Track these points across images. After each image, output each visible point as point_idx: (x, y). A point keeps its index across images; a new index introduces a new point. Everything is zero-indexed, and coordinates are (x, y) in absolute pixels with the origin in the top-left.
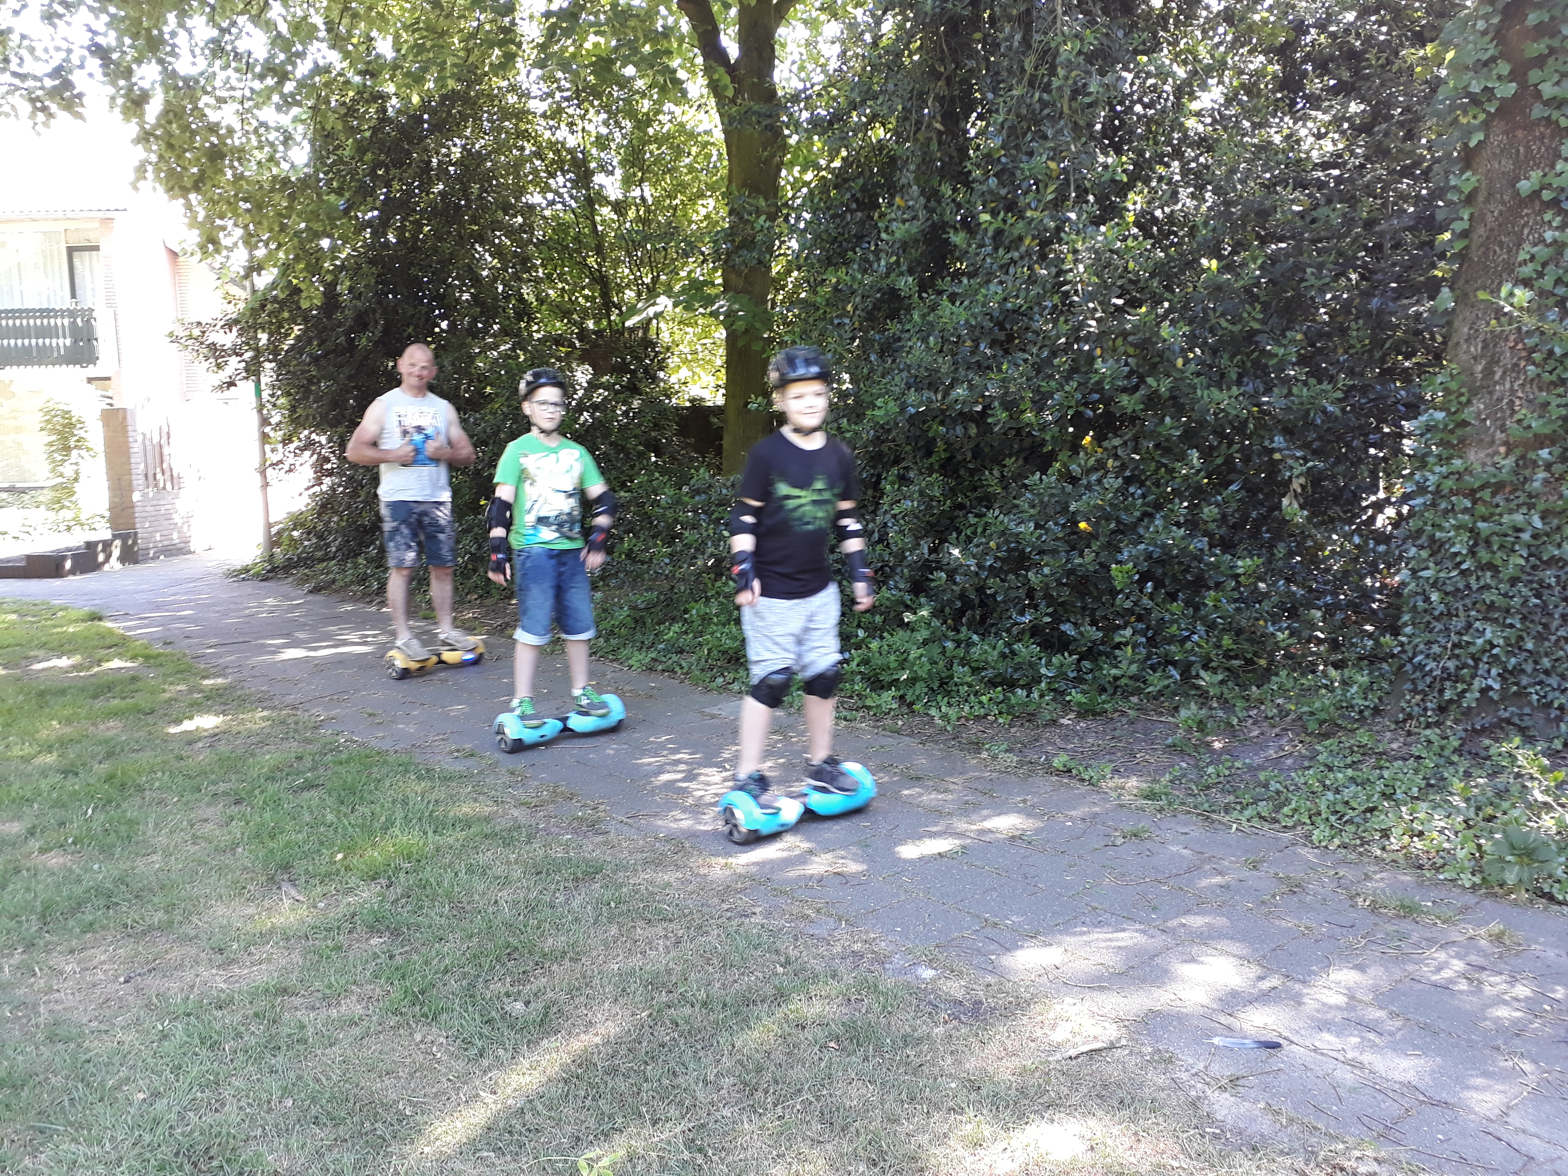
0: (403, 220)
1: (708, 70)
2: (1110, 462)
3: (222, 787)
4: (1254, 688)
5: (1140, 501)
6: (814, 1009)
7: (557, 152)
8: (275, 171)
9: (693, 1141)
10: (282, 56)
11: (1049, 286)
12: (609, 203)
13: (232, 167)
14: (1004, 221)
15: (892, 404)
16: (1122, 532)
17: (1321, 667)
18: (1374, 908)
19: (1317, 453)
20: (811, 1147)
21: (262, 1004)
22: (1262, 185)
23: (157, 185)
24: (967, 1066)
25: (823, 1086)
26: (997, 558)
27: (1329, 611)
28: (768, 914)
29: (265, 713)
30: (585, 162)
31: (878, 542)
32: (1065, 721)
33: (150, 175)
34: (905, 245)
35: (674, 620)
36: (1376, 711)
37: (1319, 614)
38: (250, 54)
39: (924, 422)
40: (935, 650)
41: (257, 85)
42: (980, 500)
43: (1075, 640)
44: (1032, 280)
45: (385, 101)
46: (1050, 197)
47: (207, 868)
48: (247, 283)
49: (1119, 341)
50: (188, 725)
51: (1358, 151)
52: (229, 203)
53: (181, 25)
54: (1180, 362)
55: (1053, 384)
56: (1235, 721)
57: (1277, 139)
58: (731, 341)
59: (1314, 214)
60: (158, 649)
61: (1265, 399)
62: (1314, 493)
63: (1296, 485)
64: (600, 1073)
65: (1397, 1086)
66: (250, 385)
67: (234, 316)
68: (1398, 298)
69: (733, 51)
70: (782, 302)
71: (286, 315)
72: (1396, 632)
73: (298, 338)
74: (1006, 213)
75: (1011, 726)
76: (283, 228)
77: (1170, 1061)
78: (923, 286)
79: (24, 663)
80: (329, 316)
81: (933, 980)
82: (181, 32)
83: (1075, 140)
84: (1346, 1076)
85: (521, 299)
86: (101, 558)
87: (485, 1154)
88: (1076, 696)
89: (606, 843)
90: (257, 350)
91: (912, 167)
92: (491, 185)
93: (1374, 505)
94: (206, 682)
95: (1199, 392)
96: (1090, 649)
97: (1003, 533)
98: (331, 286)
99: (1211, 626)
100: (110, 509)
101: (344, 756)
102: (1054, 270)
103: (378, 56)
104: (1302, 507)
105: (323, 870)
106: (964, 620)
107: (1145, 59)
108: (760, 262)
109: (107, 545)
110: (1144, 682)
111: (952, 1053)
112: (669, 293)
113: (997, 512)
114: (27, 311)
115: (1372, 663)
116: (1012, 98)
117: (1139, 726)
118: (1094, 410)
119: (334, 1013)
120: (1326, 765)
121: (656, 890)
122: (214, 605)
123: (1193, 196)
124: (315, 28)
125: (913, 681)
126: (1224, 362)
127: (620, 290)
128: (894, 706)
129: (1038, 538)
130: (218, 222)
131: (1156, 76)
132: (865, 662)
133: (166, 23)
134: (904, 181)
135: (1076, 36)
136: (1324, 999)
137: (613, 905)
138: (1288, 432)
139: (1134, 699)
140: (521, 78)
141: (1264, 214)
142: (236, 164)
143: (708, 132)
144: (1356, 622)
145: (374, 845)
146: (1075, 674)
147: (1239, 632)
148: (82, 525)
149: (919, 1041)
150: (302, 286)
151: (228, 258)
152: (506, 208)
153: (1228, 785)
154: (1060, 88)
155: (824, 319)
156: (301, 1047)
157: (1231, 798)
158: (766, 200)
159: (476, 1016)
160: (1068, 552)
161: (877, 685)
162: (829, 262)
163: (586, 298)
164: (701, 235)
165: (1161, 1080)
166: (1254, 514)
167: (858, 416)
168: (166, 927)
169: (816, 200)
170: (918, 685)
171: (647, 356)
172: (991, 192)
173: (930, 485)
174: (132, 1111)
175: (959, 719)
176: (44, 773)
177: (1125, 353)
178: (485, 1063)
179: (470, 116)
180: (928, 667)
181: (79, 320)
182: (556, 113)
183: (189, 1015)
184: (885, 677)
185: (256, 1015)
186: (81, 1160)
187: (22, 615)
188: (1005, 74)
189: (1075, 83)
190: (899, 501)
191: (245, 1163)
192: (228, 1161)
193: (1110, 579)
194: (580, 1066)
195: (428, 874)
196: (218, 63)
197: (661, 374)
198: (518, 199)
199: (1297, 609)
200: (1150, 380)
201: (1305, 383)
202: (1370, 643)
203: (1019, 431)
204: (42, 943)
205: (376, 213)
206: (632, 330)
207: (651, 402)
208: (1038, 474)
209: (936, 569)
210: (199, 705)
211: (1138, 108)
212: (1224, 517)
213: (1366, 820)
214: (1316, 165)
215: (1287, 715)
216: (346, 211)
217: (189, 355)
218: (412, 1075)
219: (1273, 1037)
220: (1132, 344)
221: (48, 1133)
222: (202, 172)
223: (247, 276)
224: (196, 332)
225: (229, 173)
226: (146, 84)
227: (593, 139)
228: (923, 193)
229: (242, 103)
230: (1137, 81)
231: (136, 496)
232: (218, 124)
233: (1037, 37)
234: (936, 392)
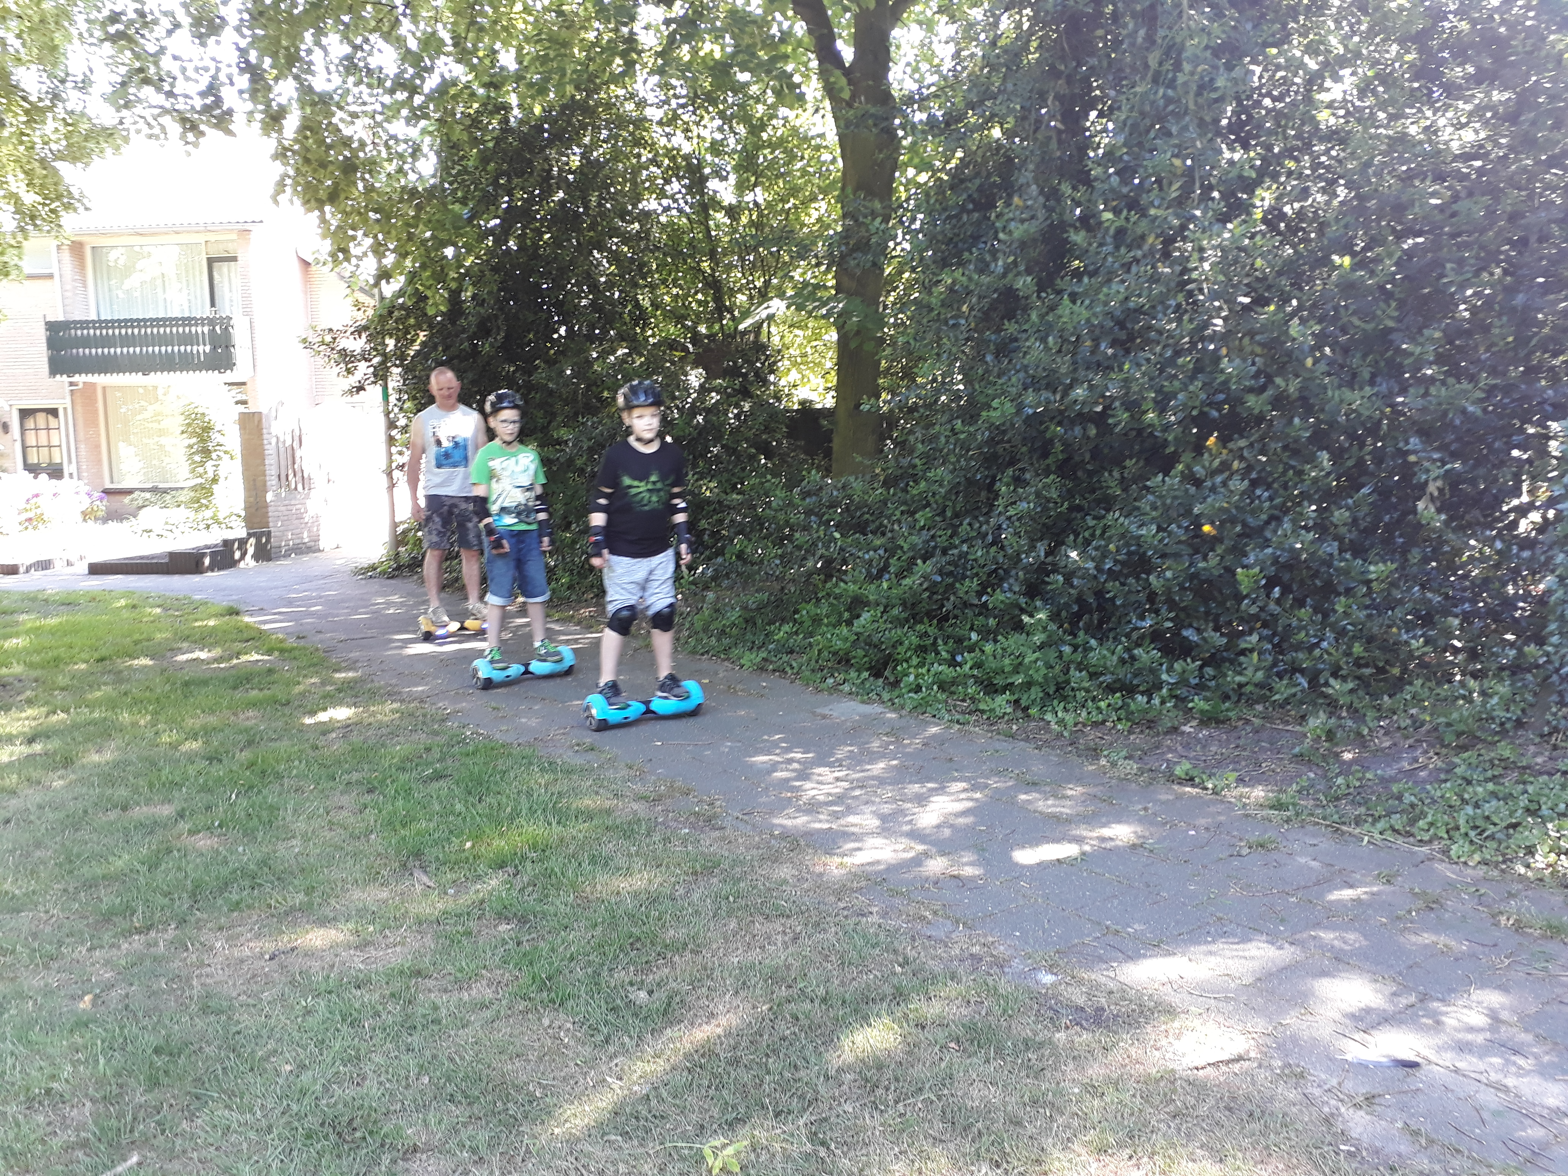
0: (524, 228)
1: (823, 74)
2: (1236, 465)
3: (355, 776)
4: (1386, 698)
5: (1267, 504)
6: (933, 1009)
7: (673, 159)
8: (403, 182)
9: (815, 1134)
10: (411, 71)
11: (1173, 284)
12: (723, 208)
13: (363, 179)
14: (1127, 219)
15: (1009, 404)
16: (1248, 536)
17: (1458, 678)
18: (1519, 927)
19: (1455, 456)
20: (934, 1145)
21: (397, 985)
22: (1399, 178)
23: (295, 198)
24: (1090, 1072)
25: (944, 1085)
26: (1116, 562)
27: (1466, 618)
28: (884, 915)
29: (395, 705)
30: (700, 167)
31: (992, 544)
32: (1187, 729)
33: (288, 189)
34: (1023, 245)
35: (783, 620)
36: (1519, 724)
37: (1456, 622)
38: (381, 69)
39: (1041, 423)
40: (1052, 654)
41: (387, 99)
42: (1098, 502)
43: (1197, 645)
44: (1155, 278)
45: (507, 112)
46: (1174, 195)
47: (343, 854)
48: (376, 291)
49: (1246, 341)
50: (323, 716)
51: (1503, 141)
52: (360, 214)
53: (318, 43)
54: (1309, 362)
55: (1176, 383)
56: (1366, 732)
57: (1413, 130)
58: (843, 344)
59: (1455, 207)
60: (291, 642)
61: (1400, 399)
62: (1452, 496)
63: (1432, 488)
64: (723, 1064)
65: (1545, 1113)
66: (378, 389)
67: (363, 323)
68: (1546, 293)
69: (847, 53)
70: (894, 304)
71: (412, 321)
72: (1541, 642)
73: (423, 344)
74: (1129, 211)
75: (1130, 732)
76: (410, 237)
77: (1302, 1076)
78: (1041, 287)
79: (169, 654)
80: (453, 322)
81: (1054, 985)
82: (316, 49)
83: (1201, 136)
84: (1489, 1098)
85: (637, 305)
86: (237, 555)
87: (613, 1138)
88: (1198, 703)
89: (723, 839)
90: (384, 355)
91: (1031, 167)
92: (609, 193)
93: (1514, 509)
94: (337, 675)
95: (1330, 393)
96: (1213, 655)
97: (1123, 536)
98: (455, 295)
99: (1341, 633)
100: (246, 509)
101: (471, 749)
102: (1178, 269)
103: (502, 68)
104: (1439, 511)
105: (453, 857)
106: (1081, 624)
107: (1274, 51)
108: (874, 264)
109: (243, 543)
110: (1271, 690)
111: (1074, 1058)
112: (781, 295)
113: (1117, 514)
114: (171, 319)
115: (1514, 674)
116: (1135, 94)
117: (1265, 735)
118: (1220, 410)
119: (465, 996)
120: (1464, 778)
121: (773, 886)
122: (343, 601)
123: (1323, 191)
124: (442, 43)
125: (1028, 685)
126: (1356, 361)
127: (732, 293)
128: (1009, 710)
129: (1160, 541)
130: (350, 233)
131: (1286, 68)
132: (978, 665)
133: (302, 41)
134: (1022, 180)
135: (1203, 30)
136: (1466, 1019)
137: (731, 899)
138: (1425, 433)
139: (1259, 708)
140: (638, 86)
141: (1399, 209)
142: (367, 176)
143: (822, 136)
144: (1495, 631)
145: (501, 835)
146: (1197, 681)
147: (1370, 640)
148: (220, 523)
149: (1041, 1045)
150: (429, 293)
151: (357, 266)
152: (623, 214)
153: (1358, 797)
154: (1185, 84)
155: (938, 320)
156: (436, 1028)
157: (1362, 810)
158: (881, 202)
159: (603, 1003)
160: (1191, 555)
161: (991, 689)
162: (943, 263)
163: (699, 302)
164: (814, 238)
165: (1292, 1095)
166: (1387, 518)
167: (972, 417)
168: (306, 909)
169: (932, 201)
170: (1033, 689)
171: (758, 360)
172: (1112, 190)
173: (1047, 486)
174: (281, 1081)
175: (1076, 725)
176: (191, 758)
177: (1252, 352)
178: (611, 1049)
179: (588, 124)
180: (1044, 671)
181: (218, 328)
182: (672, 120)
183: (330, 992)
184: (999, 681)
185: (393, 995)
186: (235, 1125)
187: (166, 610)
188: (1128, 70)
189: (1202, 78)
190: (1015, 503)
191: (386, 1136)
192: (371, 1133)
193: (1235, 583)
194: (703, 1056)
195: (555, 863)
196: (351, 80)
197: (772, 378)
198: (635, 206)
199: (1432, 617)
200: (1278, 381)
201: (1443, 383)
202: (1513, 653)
203: (1140, 432)
204: (193, 919)
205: (498, 221)
206: (745, 332)
207: (760, 405)
208: (1160, 477)
209: (1053, 571)
210: (332, 697)
211: (1267, 102)
212: (1355, 521)
213: (1509, 837)
214: (1456, 156)
215: (1422, 725)
216: (470, 220)
217: (321, 361)
218: (541, 1059)
219: (1411, 1057)
220: (1260, 344)
221: (204, 1099)
222: (336, 185)
223: (377, 284)
224: (328, 339)
225: (360, 186)
226: (283, 100)
227: (707, 145)
228: (1042, 192)
229: (373, 117)
230: (1266, 75)
231: (270, 497)
232: (351, 138)
233: (1161, 33)
234: (1054, 392)
